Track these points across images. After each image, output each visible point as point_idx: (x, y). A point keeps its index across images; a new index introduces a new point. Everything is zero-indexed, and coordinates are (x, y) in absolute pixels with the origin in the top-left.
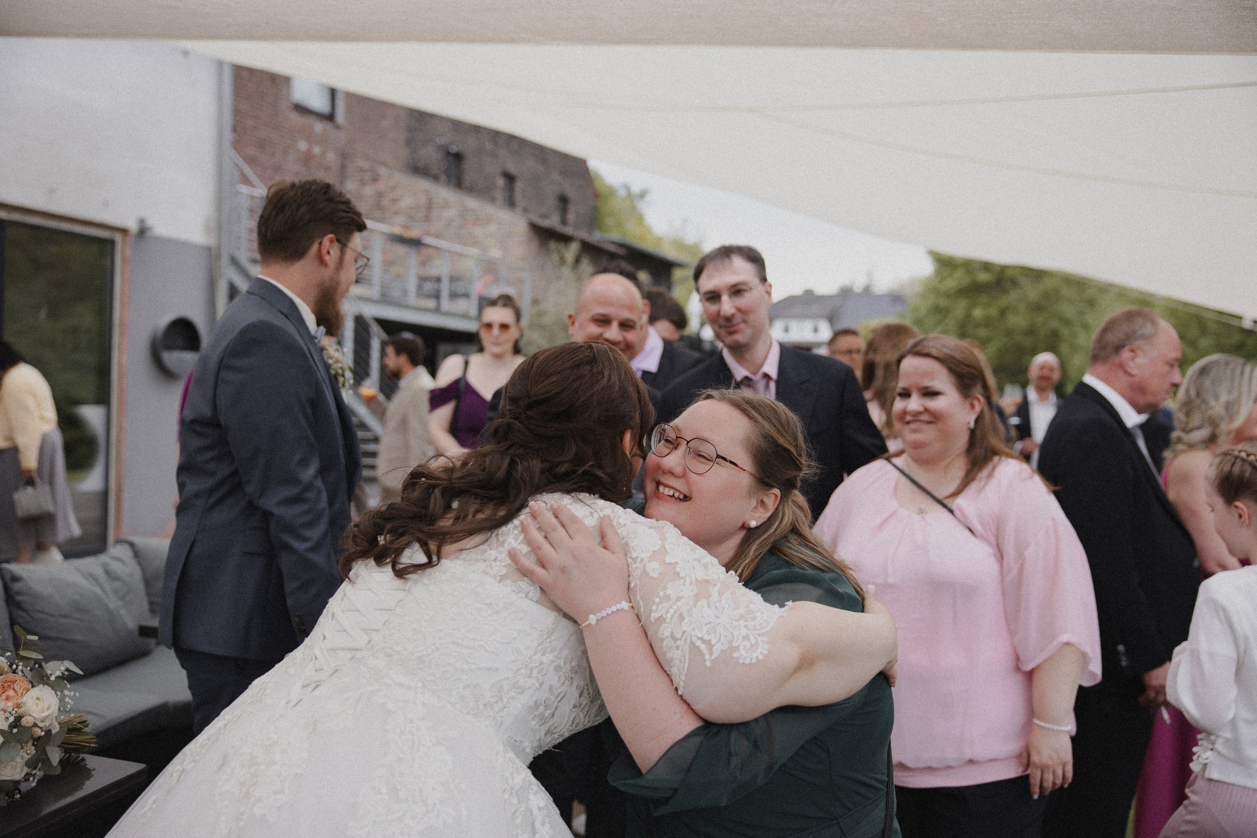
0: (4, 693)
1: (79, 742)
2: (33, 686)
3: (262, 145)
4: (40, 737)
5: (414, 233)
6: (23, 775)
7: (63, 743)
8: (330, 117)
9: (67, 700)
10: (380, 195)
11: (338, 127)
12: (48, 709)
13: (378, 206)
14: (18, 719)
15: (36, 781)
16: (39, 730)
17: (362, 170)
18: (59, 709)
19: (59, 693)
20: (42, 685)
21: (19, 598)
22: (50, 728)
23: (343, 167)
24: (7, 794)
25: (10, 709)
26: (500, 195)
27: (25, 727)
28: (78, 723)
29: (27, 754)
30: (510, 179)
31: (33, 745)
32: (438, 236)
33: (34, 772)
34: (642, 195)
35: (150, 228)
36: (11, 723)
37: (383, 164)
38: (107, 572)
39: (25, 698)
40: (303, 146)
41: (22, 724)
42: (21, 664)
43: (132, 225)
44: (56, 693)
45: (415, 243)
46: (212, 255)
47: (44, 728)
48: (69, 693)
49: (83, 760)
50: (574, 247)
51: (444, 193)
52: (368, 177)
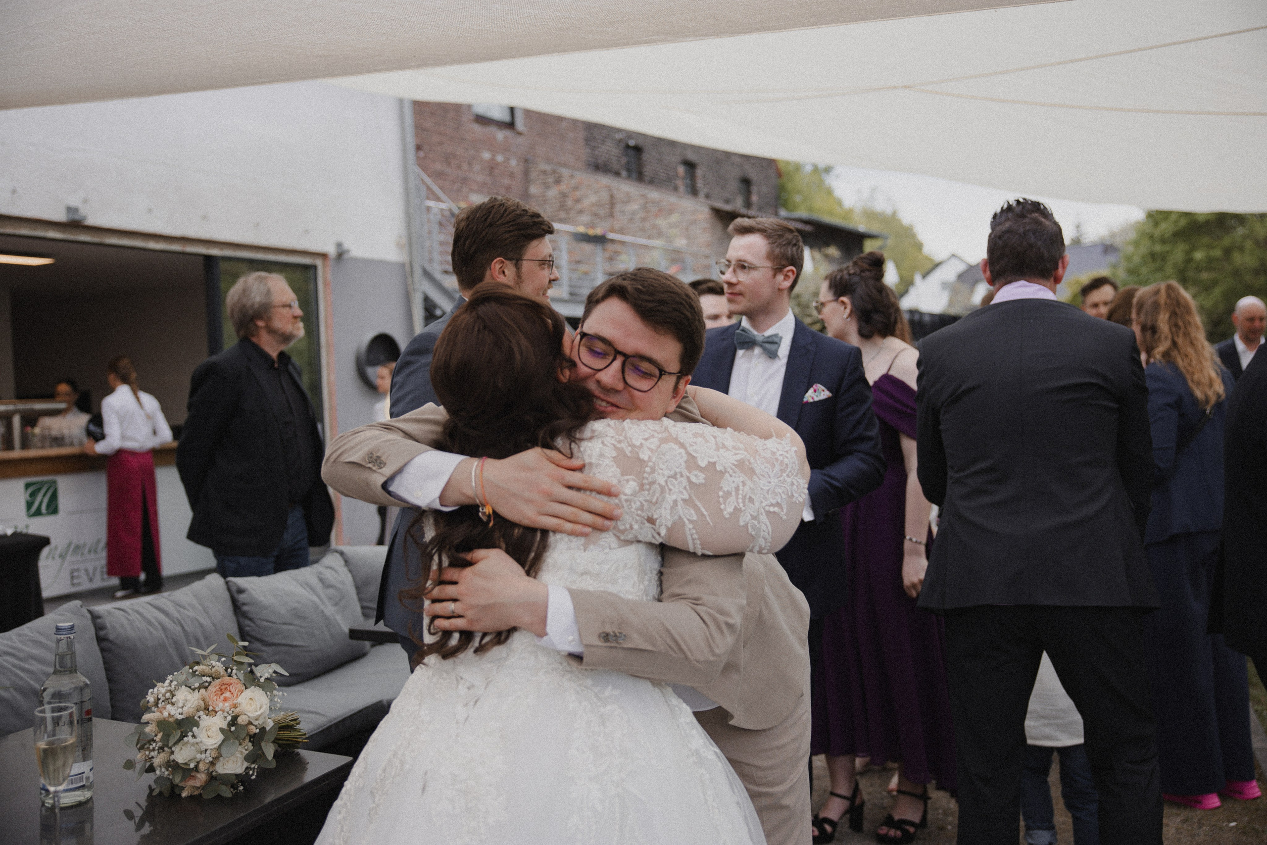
0: (222, 694)
1: (294, 738)
2: (246, 689)
3: (448, 159)
4: (255, 734)
5: (598, 231)
6: (244, 769)
7: (276, 739)
8: (510, 125)
9: (276, 700)
10: (564, 196)
12: (260, 708)
13: (563, 207)
14: (235, 718)
15: (255, 774)
16: (254, 728)
17: (544, 172)
18: (271, 709)
19: (268, 693)
20: (253, 687)
21: (245, 608)
22: (264, 725)
23: (526, 173)
24: (232, 787)
25: (227, 709)
26: (680, 183)
27: (241, 725)
28: (290, 721)
29: (246, 750)
30: (690, 166)
31: (250, 741)
32: (621, 231)
33: (253, 766)
34: (828, 170)
35: (348, 251)
36: (229, 722)
37: (566, 166)
38: (321, 580)
39: (240, 700)
40: (486, 155)
41: (239, 723)
42: (235, 668)
43: (331, 250)
44: (266, 694)
45: (600, 240)
46: (405, 271)
47: (258, 726)
48: (277, 693)
49: (298, 754)
51: (625, 188)
52: (551, 180)
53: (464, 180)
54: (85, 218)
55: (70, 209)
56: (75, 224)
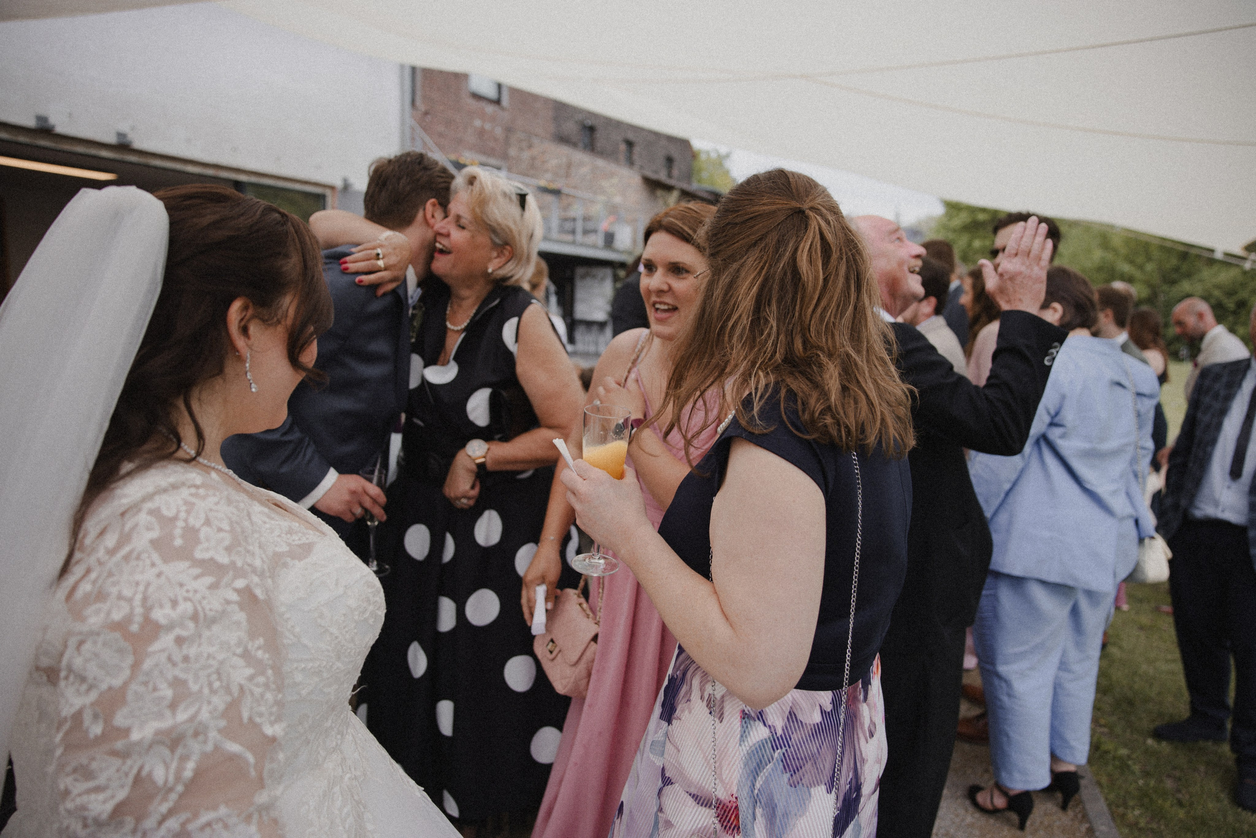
3: (448, 123)
5: (556, 186)
8: (498, 102)
10: (533, 158)
11: (503, 109)
13: (532, 166)
17: (521, 140)
23: (507, 139)
26: (622, 157)
30: (630, 144)
32: (575, 187)
34: (728, 156)
35: (352, 185)
37: (536, 135)
40: (478, 123)
43: (339, 183)
45: (556, 192)
50: (675, 194)
51: (579, 156)
52: (524, 144)
53: (460, 141)
54: (131, 142)
55: (120, 135)
56: (124, 146)
